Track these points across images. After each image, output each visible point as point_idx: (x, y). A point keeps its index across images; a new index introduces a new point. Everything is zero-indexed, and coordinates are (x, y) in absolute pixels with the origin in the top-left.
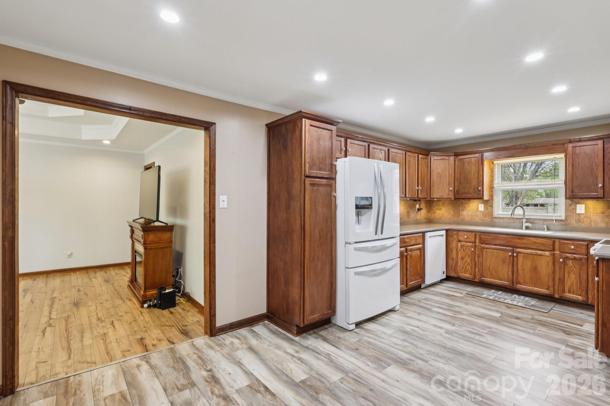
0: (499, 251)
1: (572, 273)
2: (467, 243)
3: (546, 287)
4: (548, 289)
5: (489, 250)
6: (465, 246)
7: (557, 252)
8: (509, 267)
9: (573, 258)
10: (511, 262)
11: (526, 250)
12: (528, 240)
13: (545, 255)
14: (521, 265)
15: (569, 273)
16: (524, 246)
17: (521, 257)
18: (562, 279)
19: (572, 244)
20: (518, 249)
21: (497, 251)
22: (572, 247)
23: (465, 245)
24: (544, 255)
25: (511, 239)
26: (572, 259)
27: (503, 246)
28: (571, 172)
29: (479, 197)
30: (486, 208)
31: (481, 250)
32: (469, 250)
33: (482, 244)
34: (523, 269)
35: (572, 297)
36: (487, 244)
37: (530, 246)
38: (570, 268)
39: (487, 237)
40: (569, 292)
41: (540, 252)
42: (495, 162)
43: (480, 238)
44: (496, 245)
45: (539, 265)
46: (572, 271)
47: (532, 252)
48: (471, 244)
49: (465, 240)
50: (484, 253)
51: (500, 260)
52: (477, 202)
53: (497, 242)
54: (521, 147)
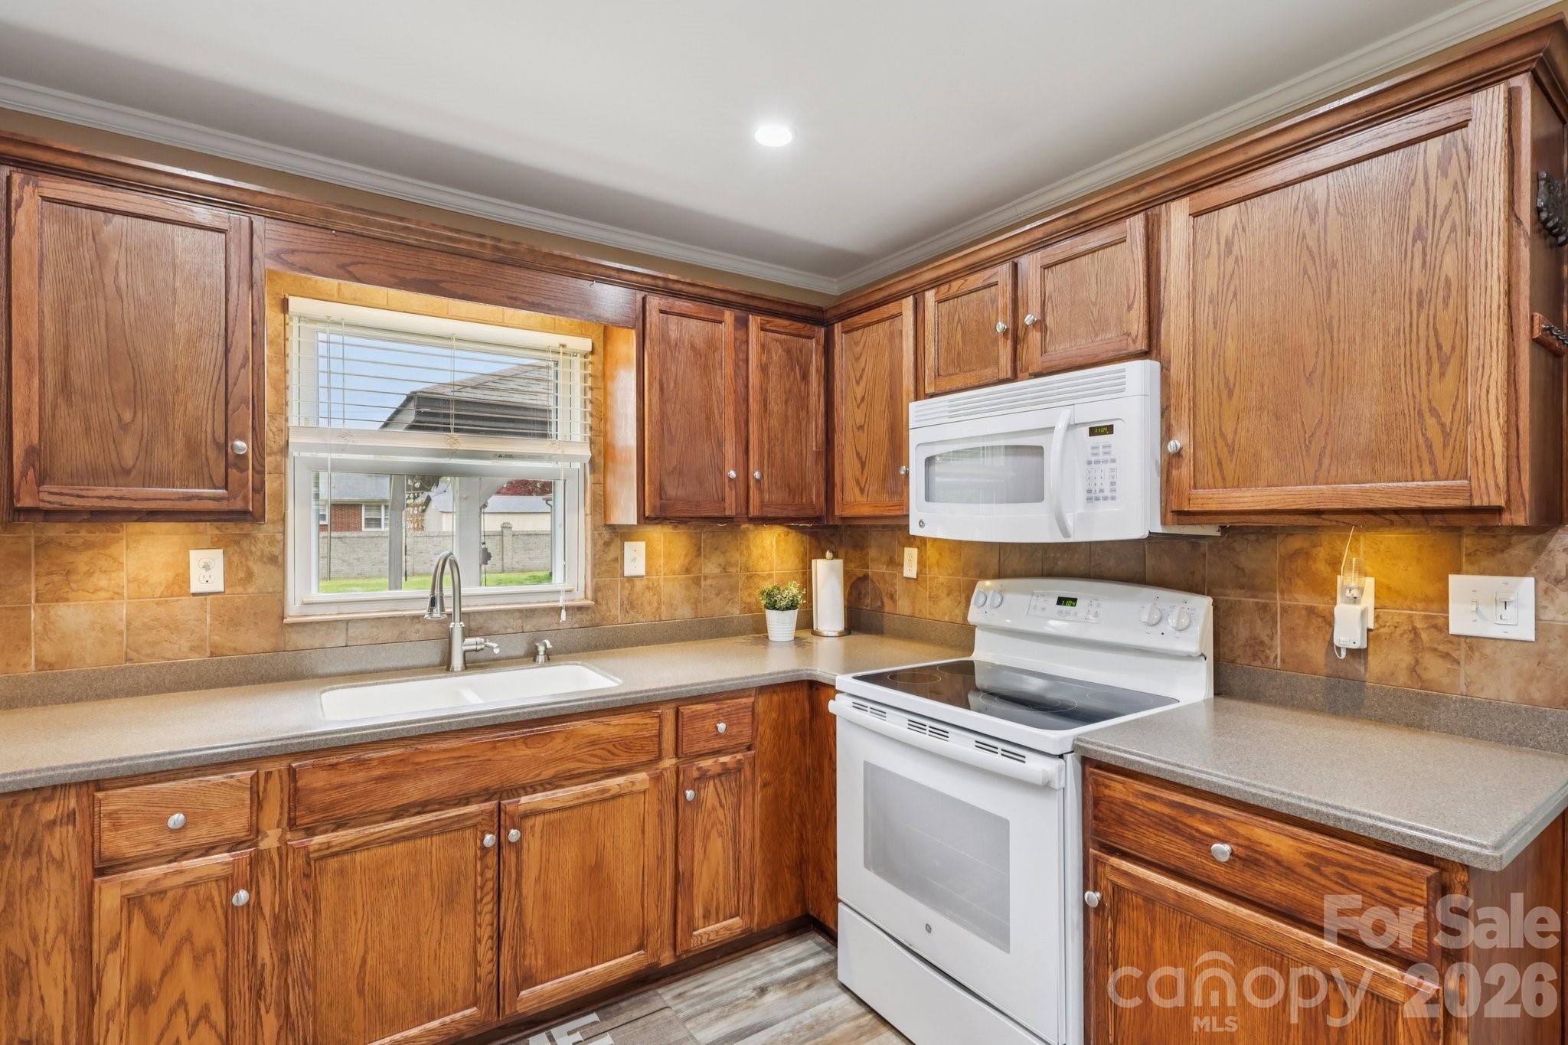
0: (421, 843)
1: (714, 834)
2: (186, 864)
3: (634, 940)
4: (641, 946)
5: (359, 857)
6: (164, 892)
7: (669, 763)
8: (476, 913)
9: (718, 769)
10: (490, 885)
11: (560, 793)
12: (567, 738)
13: (634, 789)
14: (538, 880)
15: (706, 837)
16: (547, 773)
17: (538, 835)
18: (688, 875)
19: (719, 716)
20: (524, 799)
21: (411, 844)
22: (722, 727)
23: (167, 883)
24: (631, 793)
25: (489, 755)
26: (713, 777)
27: (443, 803)
28: (656, 411)
29: (238, 505)
30: (242, 575)
31: (307, 876)
32: (202, 909)
33: (310, 832)
34: (546, 898)
35: (717, 932)
36: (340, 825)
37: (578, 765)
38: (709, 815)
39: (351, 778)
40: (706, 916)
41: (614, 783)
42: (296, 304)
43: (294, 797)
44: (399, 813)
45: (609, 845)
46: (712, 826)
47: (585, 795)
48: (226, 857)
49: (171, 844)
50: (328, 888)
51: (427, 894)
52: (176, 538)
53: (412, 791)
54: (477, 249)
